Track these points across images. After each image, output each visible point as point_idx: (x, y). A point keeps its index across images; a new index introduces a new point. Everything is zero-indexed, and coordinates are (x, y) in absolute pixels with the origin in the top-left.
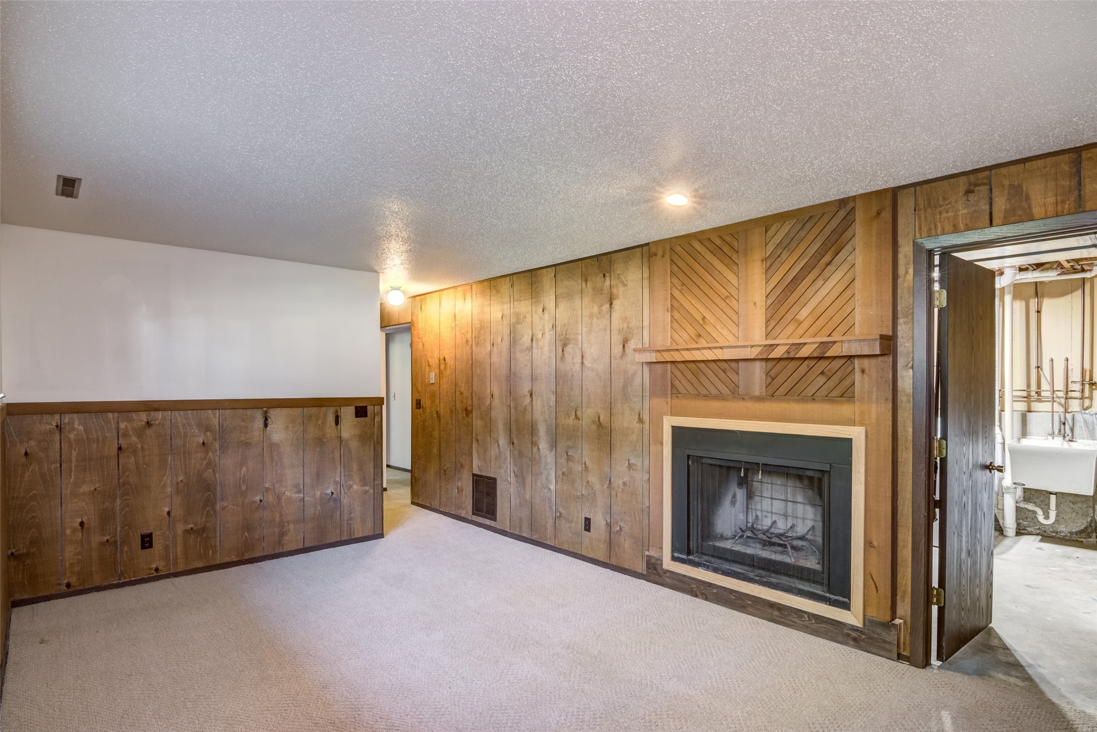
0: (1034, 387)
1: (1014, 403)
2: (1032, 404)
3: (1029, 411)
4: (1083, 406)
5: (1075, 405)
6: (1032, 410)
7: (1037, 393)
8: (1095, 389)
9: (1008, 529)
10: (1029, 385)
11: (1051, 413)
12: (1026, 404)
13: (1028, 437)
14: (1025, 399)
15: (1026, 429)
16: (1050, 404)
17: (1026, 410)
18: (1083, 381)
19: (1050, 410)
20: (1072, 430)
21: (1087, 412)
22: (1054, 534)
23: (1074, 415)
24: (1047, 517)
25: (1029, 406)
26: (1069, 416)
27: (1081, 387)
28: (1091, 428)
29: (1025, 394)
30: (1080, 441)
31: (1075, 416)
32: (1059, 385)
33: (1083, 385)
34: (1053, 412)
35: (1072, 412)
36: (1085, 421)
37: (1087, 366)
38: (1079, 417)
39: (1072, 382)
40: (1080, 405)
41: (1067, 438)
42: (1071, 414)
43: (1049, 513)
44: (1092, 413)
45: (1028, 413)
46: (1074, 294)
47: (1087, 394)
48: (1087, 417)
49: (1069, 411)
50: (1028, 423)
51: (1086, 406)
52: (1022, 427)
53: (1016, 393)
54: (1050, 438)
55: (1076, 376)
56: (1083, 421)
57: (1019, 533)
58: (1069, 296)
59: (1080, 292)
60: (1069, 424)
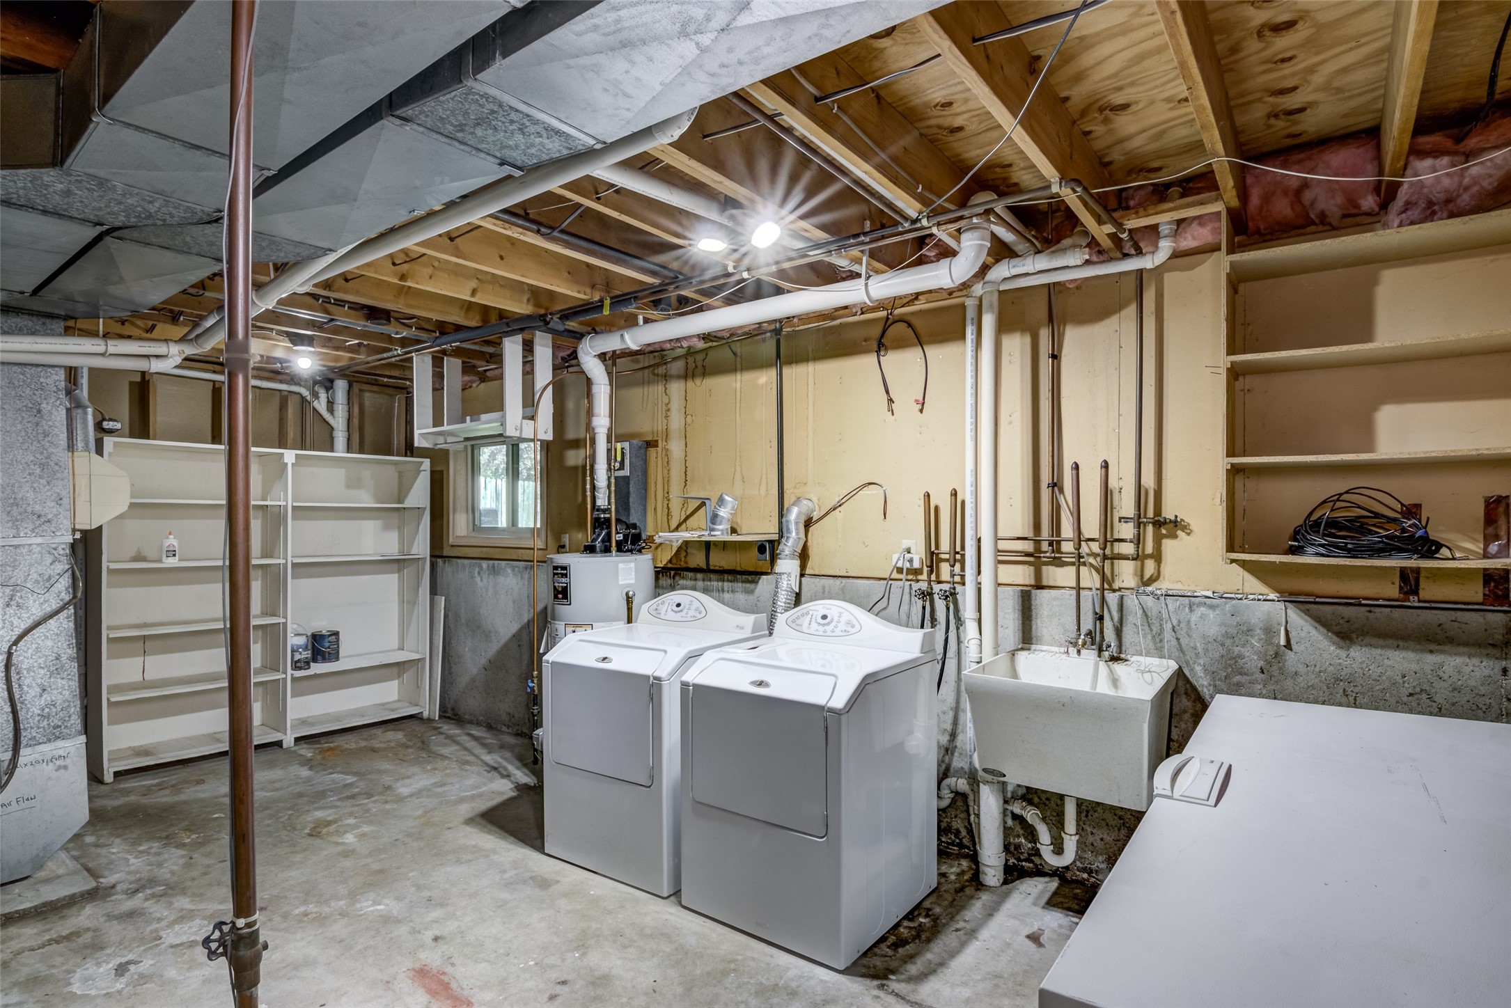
0: (1045, 533)
1: (1001, 567)
2: (1044, 568)
3: (1039, 586)
4: (1142, 576)
5: (1126, 574)
6: (1045, 583)
7: (1051, 544)
8: (1166, 536)
9: (987, 870)
10: (1037, 527)
11: (1074, 592)
12: (1032, 568)
13: (1033, 647)
14: (1031, 559)
15: (1030, 629)
16: (1073, 569)
17: (1033, 582)
18: (1139, 517)
19: (1074, 585)
20: (1119, 632)
21: (1149, 589)
22: (1085, 876)
23: (1122, 597)
24: (1059, 850)
25: (1038, 575)
26: (1112, 598)
27: (1136, 531)
28: (1155, 629)
29: (1028, 546)
30: (1134, 659)
31: (1125, 598)
32: (1091, 527)
33: (1139, 525)
34: (1078, 589)
35: (1120, 589)
36: (1144, 611)
37: (1149, 480)
38: (1132, 602)
39: (1120, 519)
40: (1135, 574)
41: (1106, 654)
42: (1117, 594)
43: (1063, 839)
44: (1159, 592)
45: (1034, 592)
46: (1123, 313)
47: (1149, 549)
48: (1149, 601)
49: (1116, 586)
50: (1034, 613)
51: (1147, 575)
52: (1023, 624)
53: (1003, 545)
54: (1073, 650)
55: (1126, 505)
56: (1140, 613)
57: (1013, 874)
58: (1115, 318)
59: (1132, 310)
60: (1112, 619)
